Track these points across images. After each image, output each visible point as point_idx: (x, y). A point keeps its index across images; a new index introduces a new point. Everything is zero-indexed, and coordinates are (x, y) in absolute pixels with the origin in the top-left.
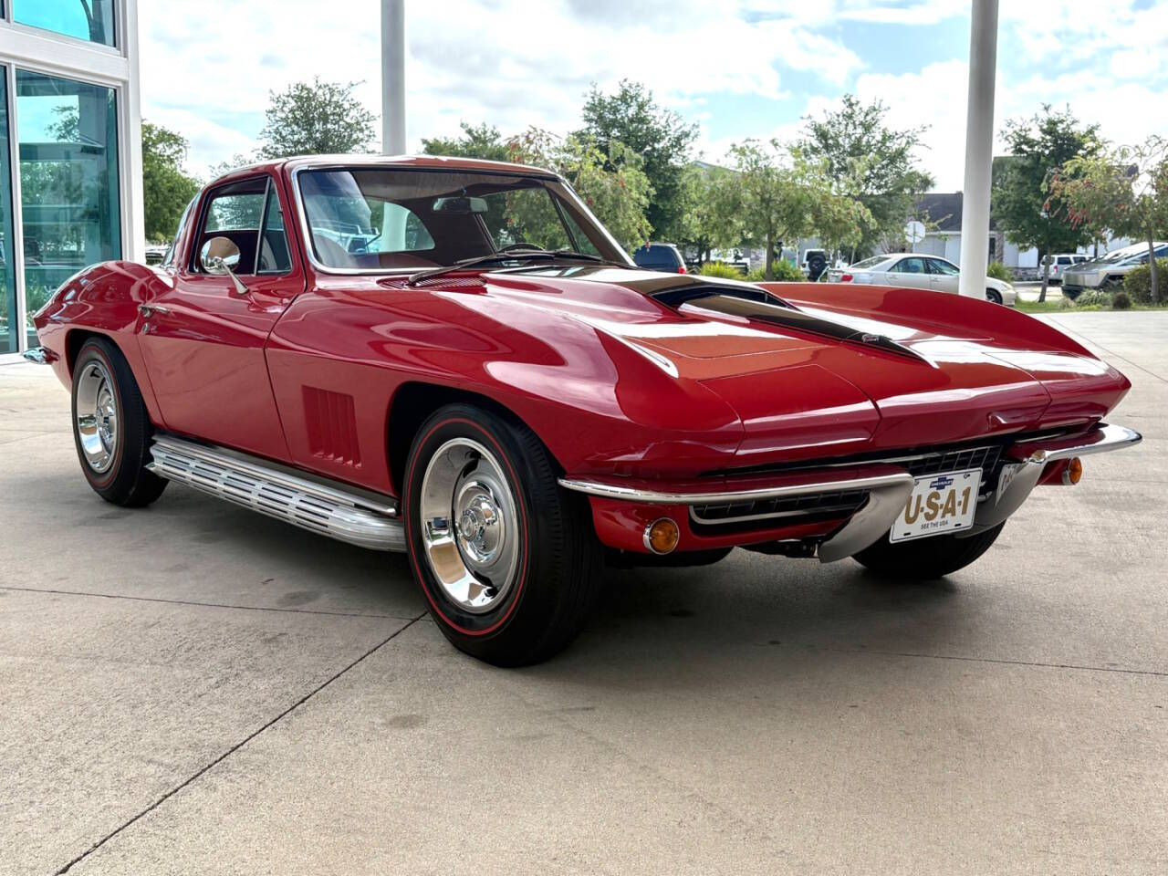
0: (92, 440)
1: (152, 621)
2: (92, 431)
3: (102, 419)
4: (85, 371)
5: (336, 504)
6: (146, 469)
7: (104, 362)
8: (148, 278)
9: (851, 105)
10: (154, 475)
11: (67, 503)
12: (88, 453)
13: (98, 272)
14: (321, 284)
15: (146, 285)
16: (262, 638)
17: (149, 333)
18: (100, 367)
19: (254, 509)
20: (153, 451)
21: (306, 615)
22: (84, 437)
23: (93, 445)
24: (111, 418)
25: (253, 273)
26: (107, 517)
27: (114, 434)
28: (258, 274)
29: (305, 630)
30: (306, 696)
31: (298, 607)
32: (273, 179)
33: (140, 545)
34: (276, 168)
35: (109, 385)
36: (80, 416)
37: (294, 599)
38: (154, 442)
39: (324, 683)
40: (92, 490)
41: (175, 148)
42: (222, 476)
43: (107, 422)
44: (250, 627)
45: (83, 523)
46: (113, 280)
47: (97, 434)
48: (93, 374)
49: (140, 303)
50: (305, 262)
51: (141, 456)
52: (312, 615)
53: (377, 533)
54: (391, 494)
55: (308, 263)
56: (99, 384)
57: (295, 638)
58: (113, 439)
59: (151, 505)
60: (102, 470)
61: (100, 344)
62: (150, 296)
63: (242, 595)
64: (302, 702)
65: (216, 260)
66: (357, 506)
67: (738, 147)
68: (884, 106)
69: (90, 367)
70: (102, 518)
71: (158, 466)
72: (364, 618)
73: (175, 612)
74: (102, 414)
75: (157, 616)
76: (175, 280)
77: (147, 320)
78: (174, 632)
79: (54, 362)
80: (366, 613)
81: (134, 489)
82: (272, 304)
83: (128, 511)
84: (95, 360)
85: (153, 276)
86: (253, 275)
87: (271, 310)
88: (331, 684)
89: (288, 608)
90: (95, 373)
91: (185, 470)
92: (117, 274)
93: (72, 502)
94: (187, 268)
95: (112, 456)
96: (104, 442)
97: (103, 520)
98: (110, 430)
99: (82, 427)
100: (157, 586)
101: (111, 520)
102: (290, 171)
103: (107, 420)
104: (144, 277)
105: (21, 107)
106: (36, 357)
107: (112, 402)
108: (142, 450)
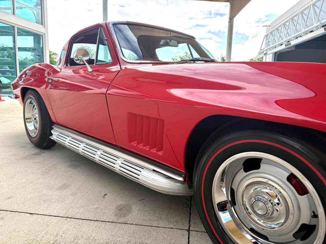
0: (30, 125)
2: (30, 122)
4: (27, 103)
5: (143, 168)
6: (50, 138)
7: (34, 99)
8: (50, 69)
10: (53, 141)
12: (29, 130)
13: (33, 68)
15: (49, 71)
17: (51, 88)
18: (33, 101)
20: (52, 132)
21: (132, 227)
22: (27, 124)
23: (31, 127)
24: (37, 118)
25: (94, 64)
26: (35, 154)
27: (38, 124)
28: (96, 64)
31: (126, 219)
32: (102, 28)
35: (36, 107)
36: (26, 117)
37: (121, 212)
38: (53, 128)
40: (30, 141)
41: (56, 56)
43: (36, 120)
45: (26, 158)
46: (37, 70)
47: (32, 123)
48: (30, 103)
49: (47, 77)
51: (48, 133)
52: (135, 227)
54: (183, 172)
55: (120, 57)
56: (33, 106)
58: (38, 126)
59: (52, 148)
60: (34, 136)
61: (33, 93)
62: (51, 75)
63: (96, 208)
65: (80, 57)
66: (154, 171)
69: (29, 100)
71: (54, 137)
74: (33, 117)
76: (61, 69)
77: (50, 83)
79: (18, 98)
81: (45, 144)
83: (43, 151)
84: (31, 98)
85: (52, 68)
90: (31, 102)
91: (65, 141)
92: (39, 68)
94: (65, 64)
95: (37, 131)
96: (35, 126)
97: (34, 156)
98: (37, 123)
99: (27, 121)
100: (55, 202)
101: (37, 156)
102: (109, 23)
103: (35, 119)
104: (49, 69)
105: (18, 38)
106: (12, 97)
107: (37, 113)
108: (48, 131)
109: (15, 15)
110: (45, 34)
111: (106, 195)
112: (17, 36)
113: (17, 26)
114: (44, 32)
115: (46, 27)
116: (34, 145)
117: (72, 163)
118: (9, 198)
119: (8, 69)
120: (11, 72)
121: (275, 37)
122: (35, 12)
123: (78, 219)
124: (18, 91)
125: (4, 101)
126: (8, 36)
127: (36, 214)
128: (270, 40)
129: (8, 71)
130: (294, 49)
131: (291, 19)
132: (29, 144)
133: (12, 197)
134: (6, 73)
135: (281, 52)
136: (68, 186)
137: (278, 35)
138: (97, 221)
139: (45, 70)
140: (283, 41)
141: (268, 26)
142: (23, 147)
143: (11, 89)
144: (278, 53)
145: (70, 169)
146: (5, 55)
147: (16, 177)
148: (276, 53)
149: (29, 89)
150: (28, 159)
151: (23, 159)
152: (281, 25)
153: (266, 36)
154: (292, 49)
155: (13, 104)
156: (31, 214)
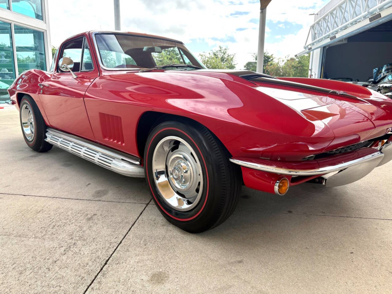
0: (27, 130)
1: (39, 209)
2: (27, 126)
3: (30, 123)
4: (23, 107)
5: (114, 158)
6: (45, 141)
7: (29, 104)
9: (221, 48)
10: (47, 143)
11: (20, 151)
12: (26, 134)
13: (29, 73)
14: (104, 74)
15: (42, 77)
16: (86, 218)
17: (42, 94)
18: (28, 106)
19: (82, 157)
20: (47, 135)
21: (104, 203)
22: (24, 129)
23: (28, 131)
25: (79, 71)
26: (32, 156)
28: (81, 72)
29: (104, 212)
30: (107, 259)
31: (100, 199)
32: (86, 37)
33: (42, 168)
34: (86, 33)
35: (31, 112)
36: (23, 122)
37: (99, 194)
38: (47, 131)
39: (115, 248)
40: (28, 146)
42: (70, 144)
44: (81, 211)
45: (23, 159)
46: (32, 76)
47: (29, 128)
48: (26, 108)
49: (40, 83)
50: (98, 66)
51: (43, 136)
52: (106, 203)
53: (131, 171)
54: (138, 157)
55: (100, 66)
56: (28, 111)
57: (100, 217)
58: (33, 130)
59: (49, 151)
60: (31, 140)
61: (28, 98)
62: (43, 80)
63: (78, 192)
64: (106, 264)
65: (65, 66)
66: (122, 159)
67: (201, 54)
68: (228, 48)
69: (25, 106)
70: (30, 157)
71: (48, 140)
72: (127, 204)
73: (50, 203)
74: (29, 121)
75: (42, 206)
77: (41, 89)
78: (48, 216)
79: (15, 104)
80: (127, 201)
81: (42, 147)
82: (86, 82)
83: (40, 154)
84: (26, 103)
85: (44, 74)
86: (80, 72)
87: (86, 84)
88: (118, 249)
89: (96, 199)
90: (27, 107)
91: (57, 142)
92: (34, 74)
93: (21, 151)
94: (55, 70)
95: (33, 135)
96: (31, 130)
97: (30, 158)
98: (33, 127)
99: (24, 126)
100: (45, 189)
101: (33, 158)
102: (92, 33)
103: (31, 123)
104: (42, 75)
105: (16, 36)
106: (9, 103)
107: (32, 117)
108: (44, 134)
109: (11, 11)
110: (46, 31)
111: (90, 184)
112: (15, 33)
113: (14, 23)
114: (46, 29)
115: (47, 23)
116: (31, 149)
117: (66, 163)
118: (7, 186)
119: (7, 72)
120: (10, 75)
121: (321, 28)
122: (34, 6)
123: (62, 198)
124: (14, 97)
125: (3, 108)
126: (5, 33)
127: (28, 195)
128: (316, 32)
129: (7, 74)
130: (347, 42)
131: (339, 7)
132: (26, 148)
133: (9, 186)
134: (4, 76)
135: (330, 46)
136: (58, 179)
137: (325, 25)
138: (77, 199)
139: (39, 76)
140: (330, 34)
141: (316, 14)
142: (21, 150)
143: (8, 96)
144: (327, 47)
145: (63, 167)
146: (3, 55)
147: (14, 173)
148: (324, 47)
149: (24, 94)
150: (25, 160)
151: (20, 160)
152: (328, 14)
153: (313, 27)
154: (344, 42)
155: (13, 112)
156: (24, 195)
